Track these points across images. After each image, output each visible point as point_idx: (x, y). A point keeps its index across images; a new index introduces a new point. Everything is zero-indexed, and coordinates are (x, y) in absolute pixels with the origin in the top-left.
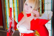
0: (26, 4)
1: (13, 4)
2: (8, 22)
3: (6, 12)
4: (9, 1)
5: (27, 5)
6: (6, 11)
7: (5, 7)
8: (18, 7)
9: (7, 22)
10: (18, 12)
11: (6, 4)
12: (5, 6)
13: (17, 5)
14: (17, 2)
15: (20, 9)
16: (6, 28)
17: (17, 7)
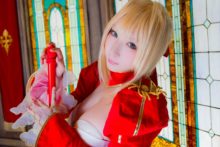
1: (64, 32)
4: (47, 22)
5: (116, 35)
8: (86, 45)
11: (36, 33)
12: (34, 42)
14: (82, 24)
17: (80, 45)
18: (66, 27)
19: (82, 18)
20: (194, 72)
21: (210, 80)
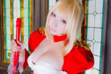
0: (52, 13)
1: (21, 10)
2: (8, 49)
3: (4, 27)
4: (12, 4)
5: (55, 16)
6: (4, 25)
7: (4, 16)
8: (31, 18)
9: (5, 48)
10: (31, 28)
11: (5, 9)
12: (4, 14)
13: (29, 12)
14: (30, 7)
15: (36, 22)
16: (4, 59)
17: (29, 17)
18: (22, 7)
19: (31, 3)
20: (86, 36)
21: (94, 41)
